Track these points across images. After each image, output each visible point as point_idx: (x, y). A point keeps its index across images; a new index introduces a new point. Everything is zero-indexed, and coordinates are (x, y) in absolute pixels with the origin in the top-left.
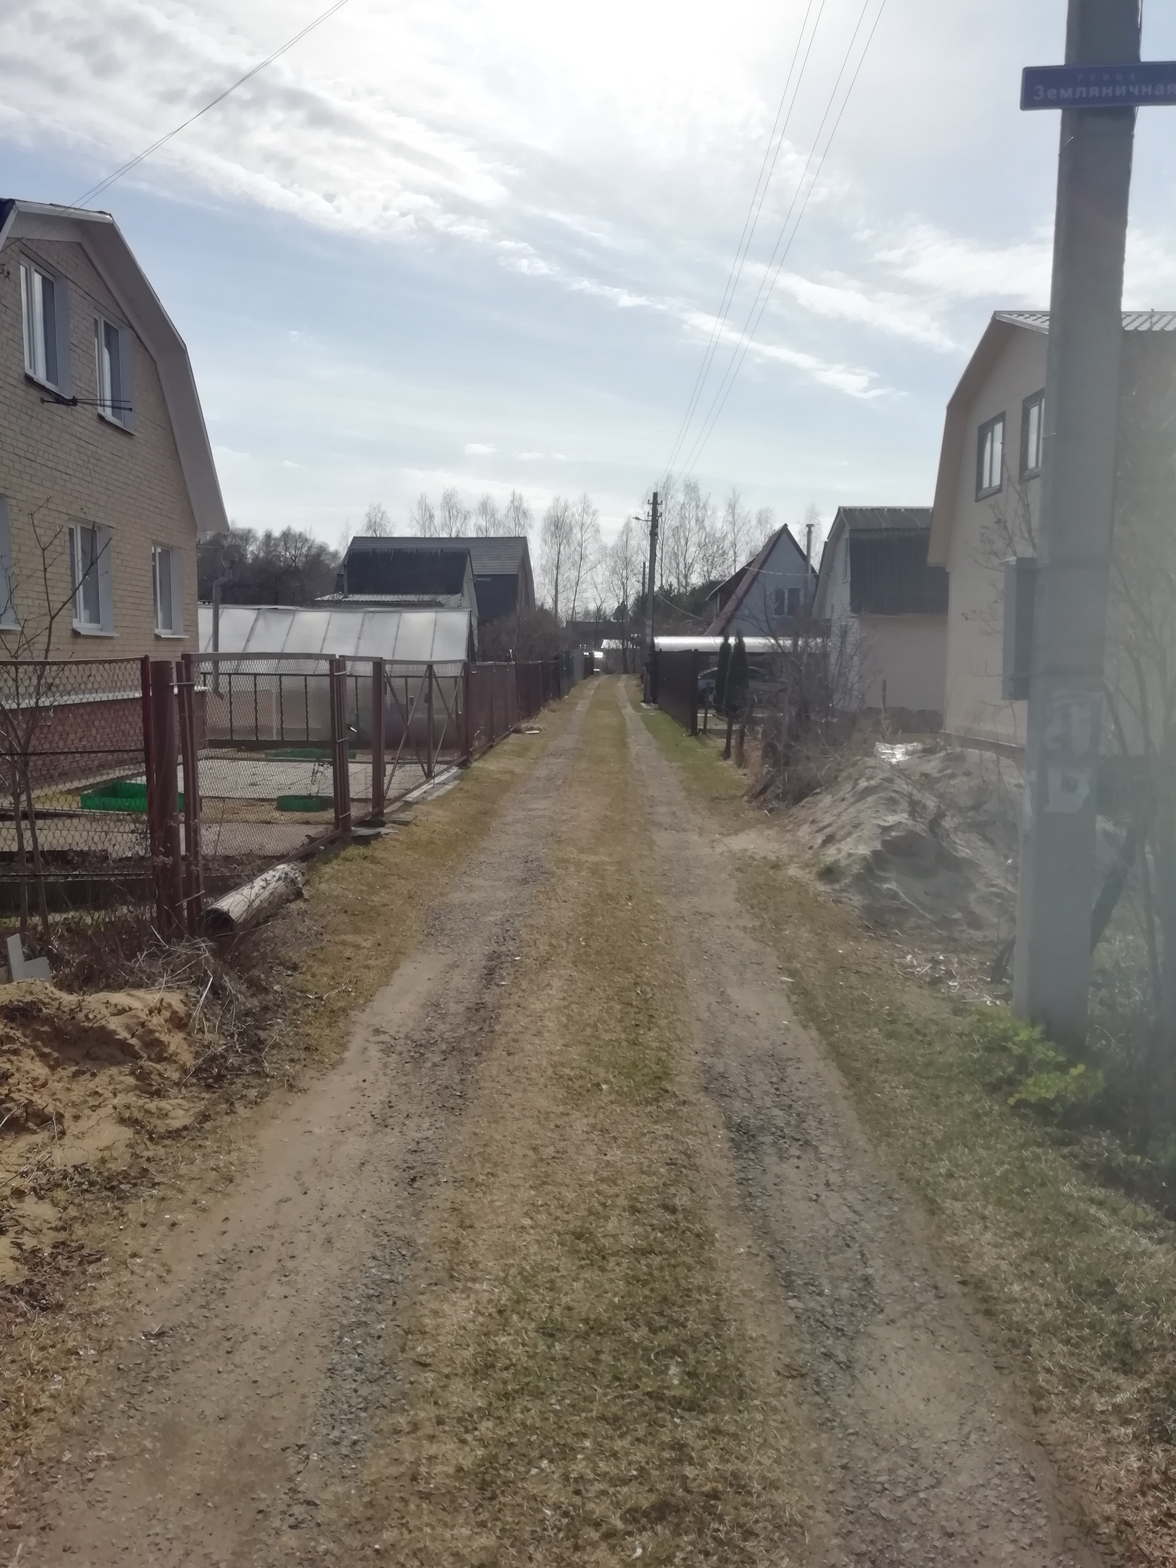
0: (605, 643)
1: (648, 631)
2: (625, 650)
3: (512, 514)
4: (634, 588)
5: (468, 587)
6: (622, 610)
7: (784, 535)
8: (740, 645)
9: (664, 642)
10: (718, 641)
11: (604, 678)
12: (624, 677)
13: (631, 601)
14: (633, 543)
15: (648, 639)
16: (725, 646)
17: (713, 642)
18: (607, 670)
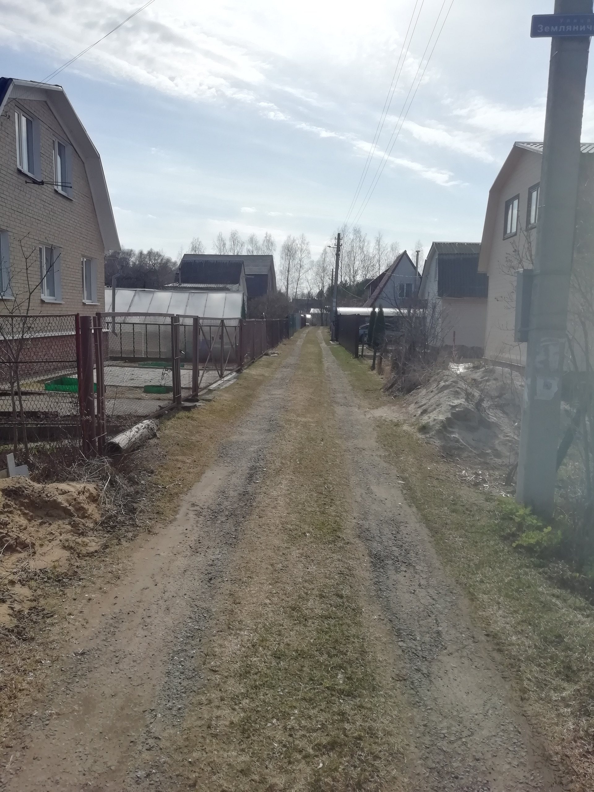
0: (312, 310)
1: (334, 304)
2: (322, 314)
3: (266, 244)
4: (328, 282)
5: (242, 280)
6: (321, 293)
7: (405, 256)
8: (381, 312)
9: (342, 310)
10: (370, 310)
11: (311, 328)
12: (321, 327)
13: (325, 290)
14: (327, 260)
15: (334, 309)
16: (373, 313)
17: (367, 310)
18: (313, 324)
